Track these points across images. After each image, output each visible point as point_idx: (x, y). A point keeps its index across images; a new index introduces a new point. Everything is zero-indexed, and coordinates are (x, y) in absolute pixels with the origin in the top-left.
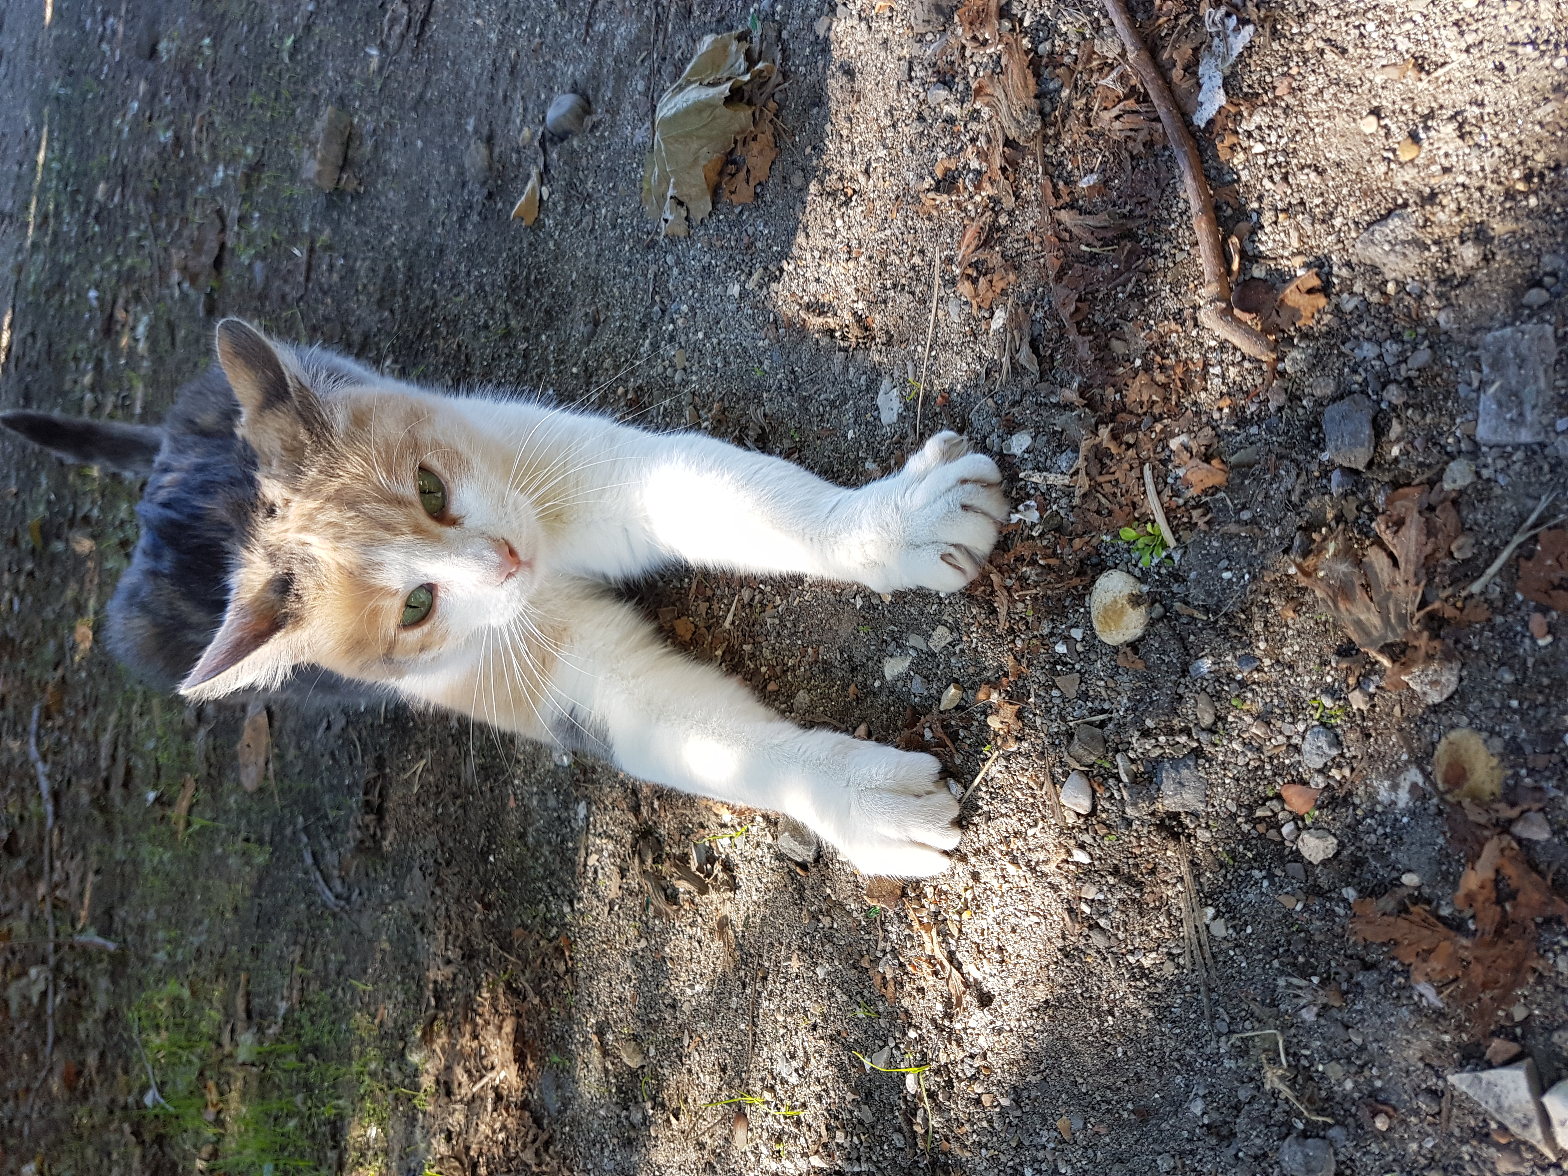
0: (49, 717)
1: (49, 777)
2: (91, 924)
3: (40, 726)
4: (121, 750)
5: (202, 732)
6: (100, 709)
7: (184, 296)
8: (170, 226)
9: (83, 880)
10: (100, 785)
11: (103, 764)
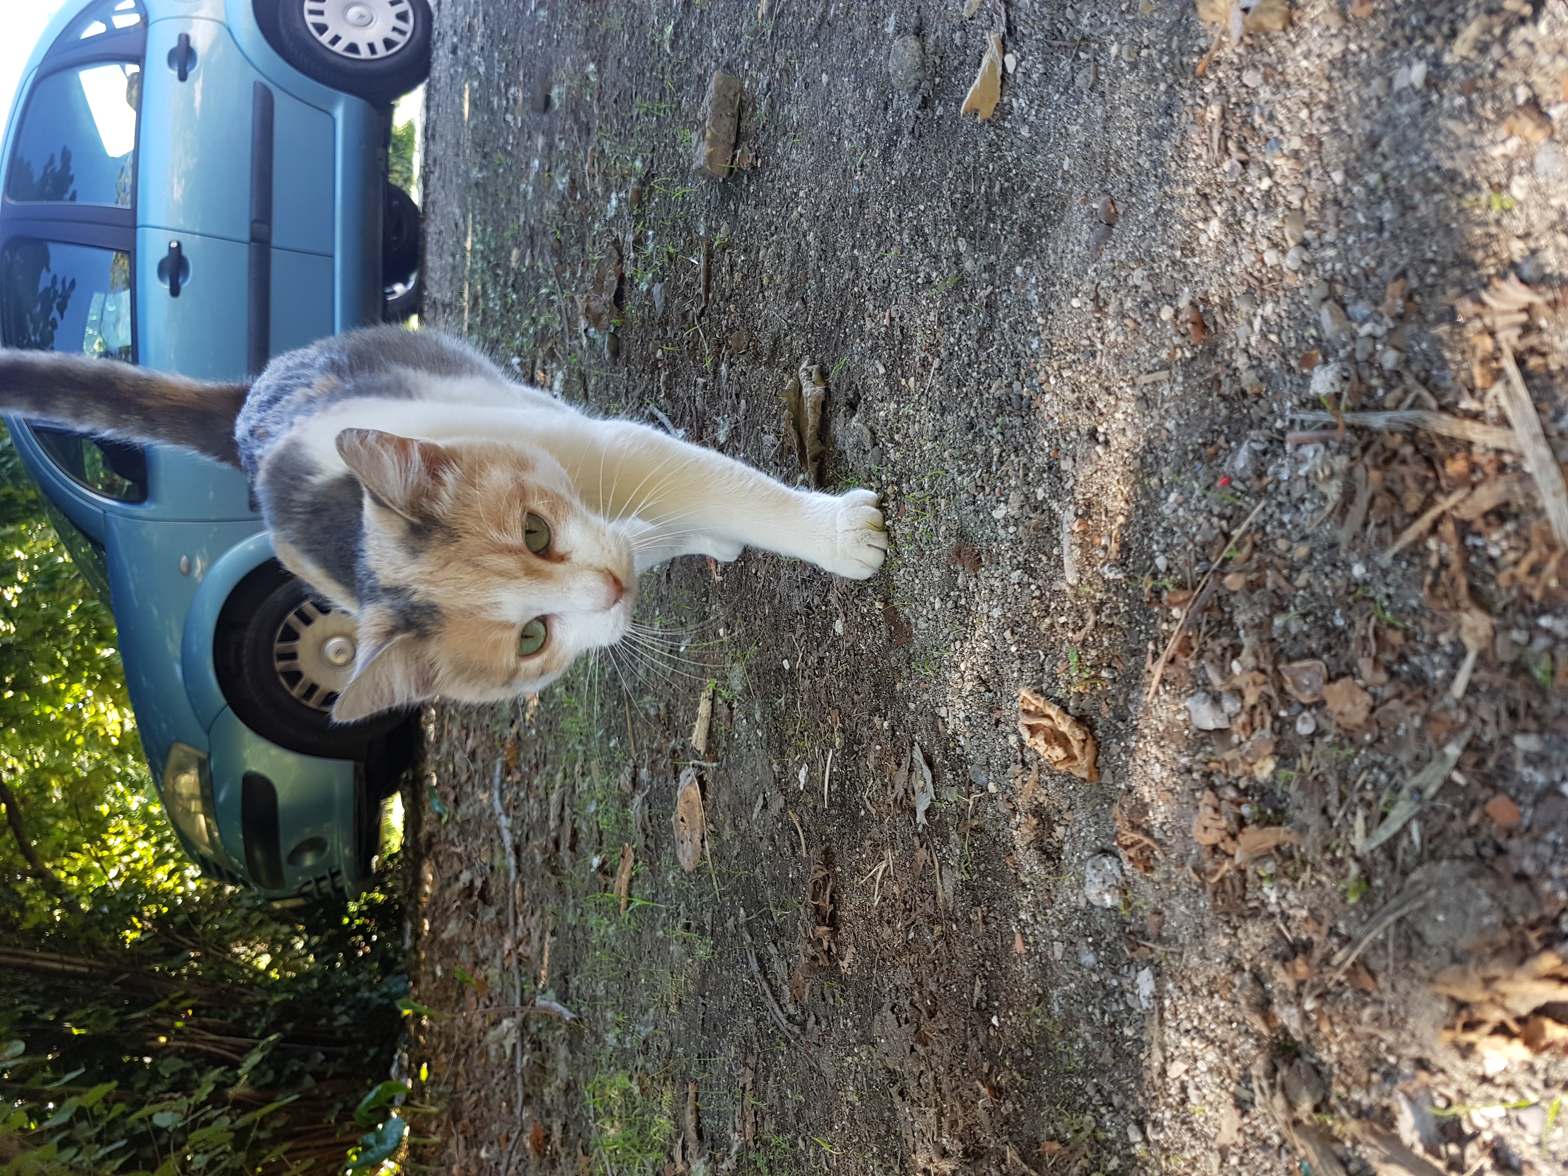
0: (509, 773)
1: (511, 830)
2: (551, 986)
3: (502, 781)
4: (568, 810)
5: (638, 799)
6: (549, 767)
7: (592, 342)
8: (573, 274)
9: (541, 938)
10: (551, 846)
11: (552, 824)
